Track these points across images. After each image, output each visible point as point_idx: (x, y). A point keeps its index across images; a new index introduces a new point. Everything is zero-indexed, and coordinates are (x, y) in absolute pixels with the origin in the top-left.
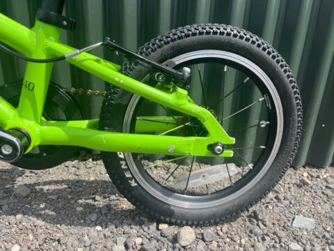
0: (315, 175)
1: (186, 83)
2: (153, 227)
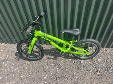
0: (106, 50)
1: (82, 48)
2: (77, 60)
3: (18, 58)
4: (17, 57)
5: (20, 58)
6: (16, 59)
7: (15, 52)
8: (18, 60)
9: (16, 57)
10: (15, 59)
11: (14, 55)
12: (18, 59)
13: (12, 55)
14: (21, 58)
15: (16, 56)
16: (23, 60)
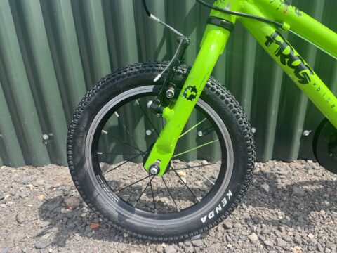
3: (55, 229)
4: (51, 225)
5: (72, 229)
6: (46, 237)
7: (41, 197)
8: (59, 242)
9: (45, 224)
10: (39, 235)
11: (34, 215)
12: (58, 234)
13: (22, 215)
14: (78, 232)
15: (45, 218)
16: (91, 242)
